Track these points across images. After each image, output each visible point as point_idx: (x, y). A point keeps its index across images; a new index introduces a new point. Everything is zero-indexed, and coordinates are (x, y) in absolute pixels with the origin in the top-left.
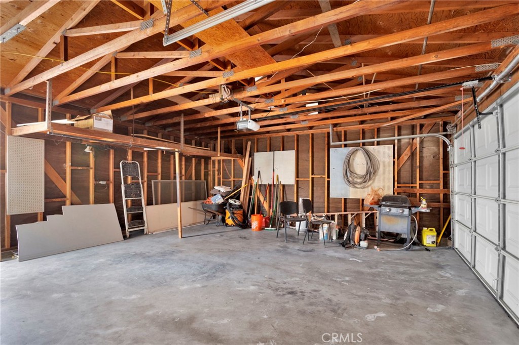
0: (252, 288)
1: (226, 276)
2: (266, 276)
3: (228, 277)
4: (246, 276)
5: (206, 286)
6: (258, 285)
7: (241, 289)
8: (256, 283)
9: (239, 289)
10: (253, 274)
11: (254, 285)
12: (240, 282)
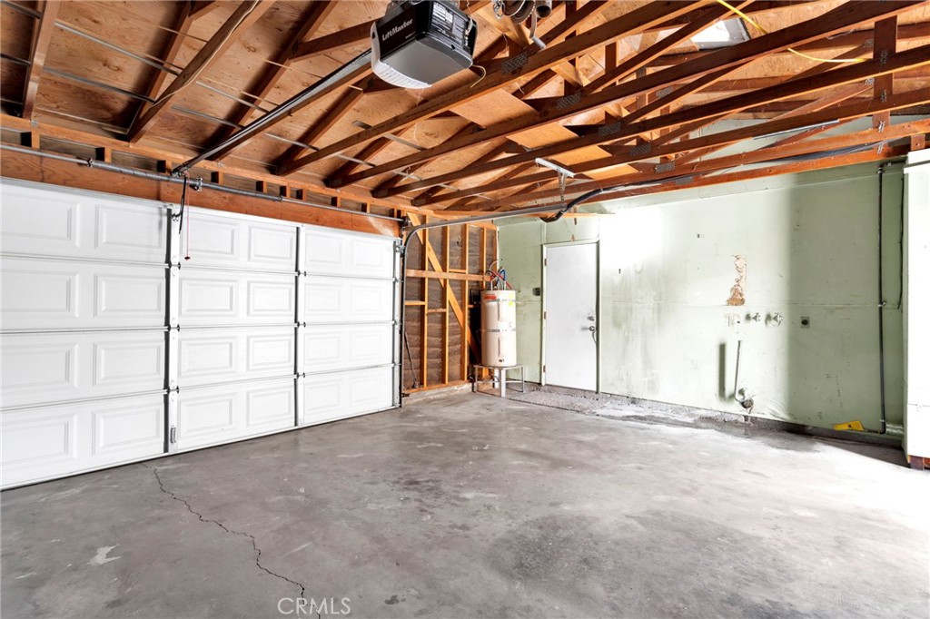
0: (469, 495)
1: (514, 526)
2: (429, 517)
3: (510, 521)
4: (471, 521)
5: (552, 505)
6: (458, 498)
7: (491, 495)
8: (458, 503)
9: (494, 495)
10: (454, 526)
11: (465, 499)
12: (489, 508)
